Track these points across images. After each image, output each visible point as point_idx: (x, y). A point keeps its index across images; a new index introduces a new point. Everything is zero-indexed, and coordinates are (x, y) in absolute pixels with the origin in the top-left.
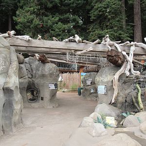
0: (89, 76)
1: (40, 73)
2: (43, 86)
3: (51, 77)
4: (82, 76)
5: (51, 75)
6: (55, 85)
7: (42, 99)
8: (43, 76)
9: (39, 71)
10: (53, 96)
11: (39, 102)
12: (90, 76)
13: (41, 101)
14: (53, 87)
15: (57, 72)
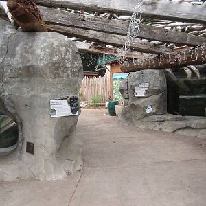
0: (138, 79)
1: (16, 62)
2: (30, 106)
3: (56, 76)
4: (115, 79)
5: (57, 68)
6: (70, 103)
7: (31, 149)
8: (29, 72)
9: (13, 55)
10: (66, 137)
11: (20, 158)
12: (140, 79)
13: (25, 155)
14: (63, 109)
15: (74, 58)
